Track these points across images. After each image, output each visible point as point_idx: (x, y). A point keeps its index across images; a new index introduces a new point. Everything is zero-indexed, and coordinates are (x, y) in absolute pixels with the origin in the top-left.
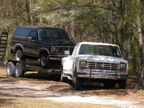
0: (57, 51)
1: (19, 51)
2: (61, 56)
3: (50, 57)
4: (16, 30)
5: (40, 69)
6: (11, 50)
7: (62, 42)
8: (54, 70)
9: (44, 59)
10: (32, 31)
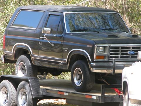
0: (106, 54)
1: (23, 57)
2: (115, 64)
3: (93, 67)
4: (13, 16)
5: (73, 93)
6: (4, 57)
7: (116, 37)
8: (103, 94)
9: (79, 73)
10: (50, 15)
